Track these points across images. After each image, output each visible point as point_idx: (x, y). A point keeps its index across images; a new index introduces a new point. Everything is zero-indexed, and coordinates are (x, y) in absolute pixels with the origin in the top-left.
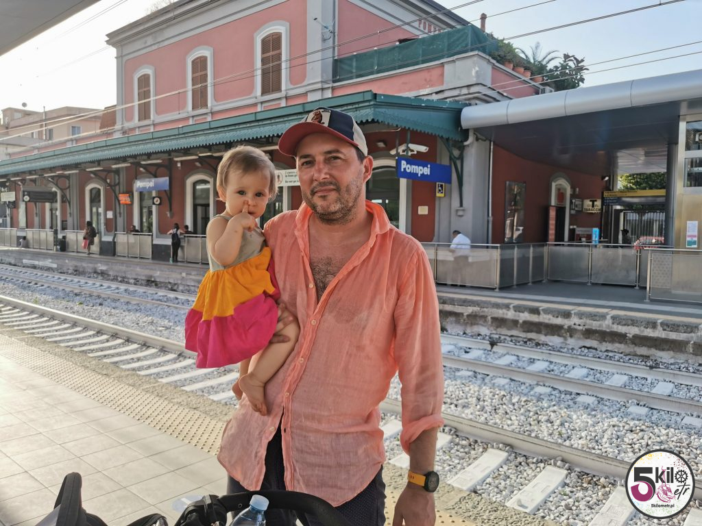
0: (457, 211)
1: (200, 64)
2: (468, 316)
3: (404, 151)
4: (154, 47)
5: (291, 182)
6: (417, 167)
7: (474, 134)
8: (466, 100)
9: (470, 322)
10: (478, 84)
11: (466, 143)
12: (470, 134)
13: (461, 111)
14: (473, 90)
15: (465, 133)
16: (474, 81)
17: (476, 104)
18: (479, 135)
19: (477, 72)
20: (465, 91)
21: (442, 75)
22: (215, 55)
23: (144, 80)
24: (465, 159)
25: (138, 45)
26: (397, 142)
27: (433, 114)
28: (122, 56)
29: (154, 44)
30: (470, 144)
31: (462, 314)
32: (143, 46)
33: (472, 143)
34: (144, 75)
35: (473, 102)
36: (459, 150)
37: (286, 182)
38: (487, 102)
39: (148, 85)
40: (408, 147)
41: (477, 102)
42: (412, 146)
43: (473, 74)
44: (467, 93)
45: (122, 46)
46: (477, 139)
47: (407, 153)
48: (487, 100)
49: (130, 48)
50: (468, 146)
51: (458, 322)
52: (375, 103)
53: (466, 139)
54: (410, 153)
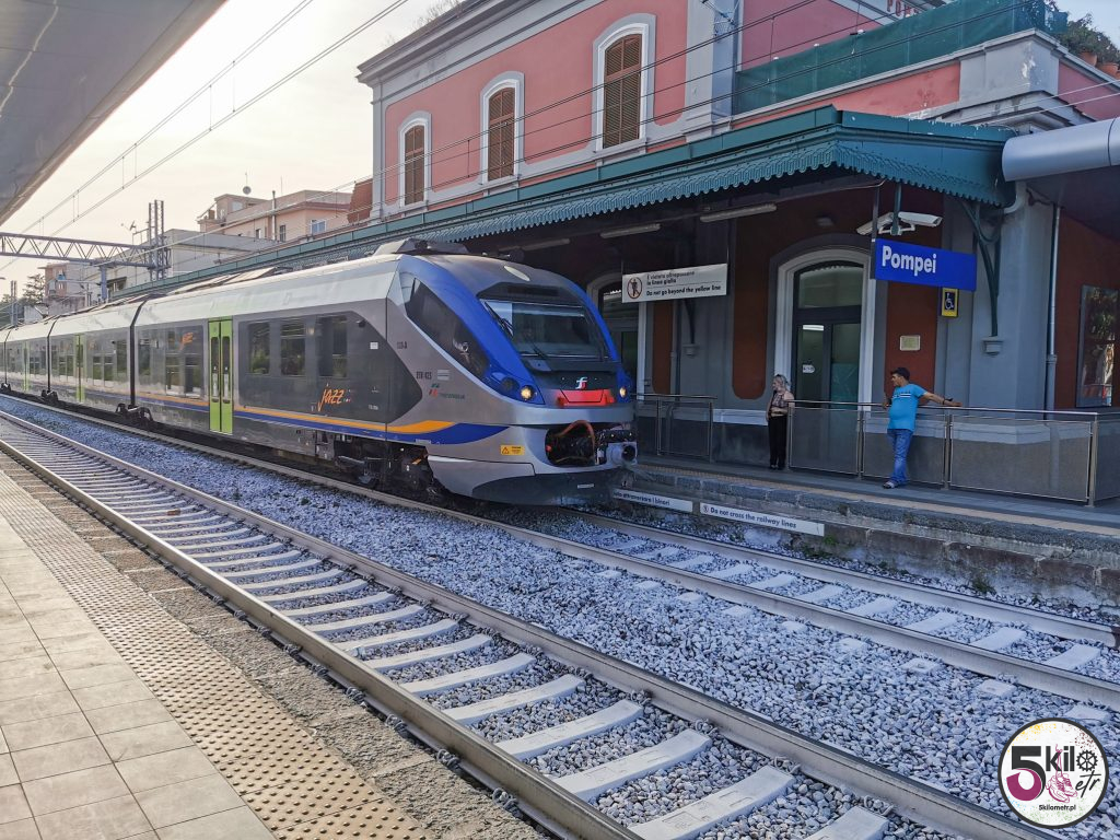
0: (985, 343)
1: (502, 103)
2: (1044, 563)
3: (887, 227)
4: (430, 82)
5: (657, 293)
6: (911, 258)
7: (1027, 191)
8: (1009, 124)
9: (1048, 578)
10: (1037, 93)
11: (1008, 210)
12: (1018, 191)
13: (1003, 147)
14: (1024, 104)
15: (1007, 190)
16: (1026, 87)
17: (1031, 132)
18: (1036, 196)
19: (1032, 70)
20: (1007, 108)
21: (957, 80)
22: (526, 84)
23: (415, 137)
24: (1003, 243)
25: (406, 79)
26: (876, 211)
27: (948, 151)
28: (381, 100)
29: (431, 76)
30: (1018, 210)
31: (1032, 559)
32: (414, 81)
33: (1020, 211)
34: (416, 128)
35: (1023, 128)
36: (993, 225)
37: (649, 293)
38: (1050, 127)
39: (421, 144)
40: (896, 217)
41: (1033, 128)
42: (904, 216)
43: (1025, 74)
44: (1013, 110)
45: (381, 83)
46: (1031, 202)
47: (896, 230)
48: (1049, 122)
49: (393, 87)
50: (1012, 214)
51: (1019, 576)
52: (839, 130)
53: (1011, 201)
54: (900, 231)
